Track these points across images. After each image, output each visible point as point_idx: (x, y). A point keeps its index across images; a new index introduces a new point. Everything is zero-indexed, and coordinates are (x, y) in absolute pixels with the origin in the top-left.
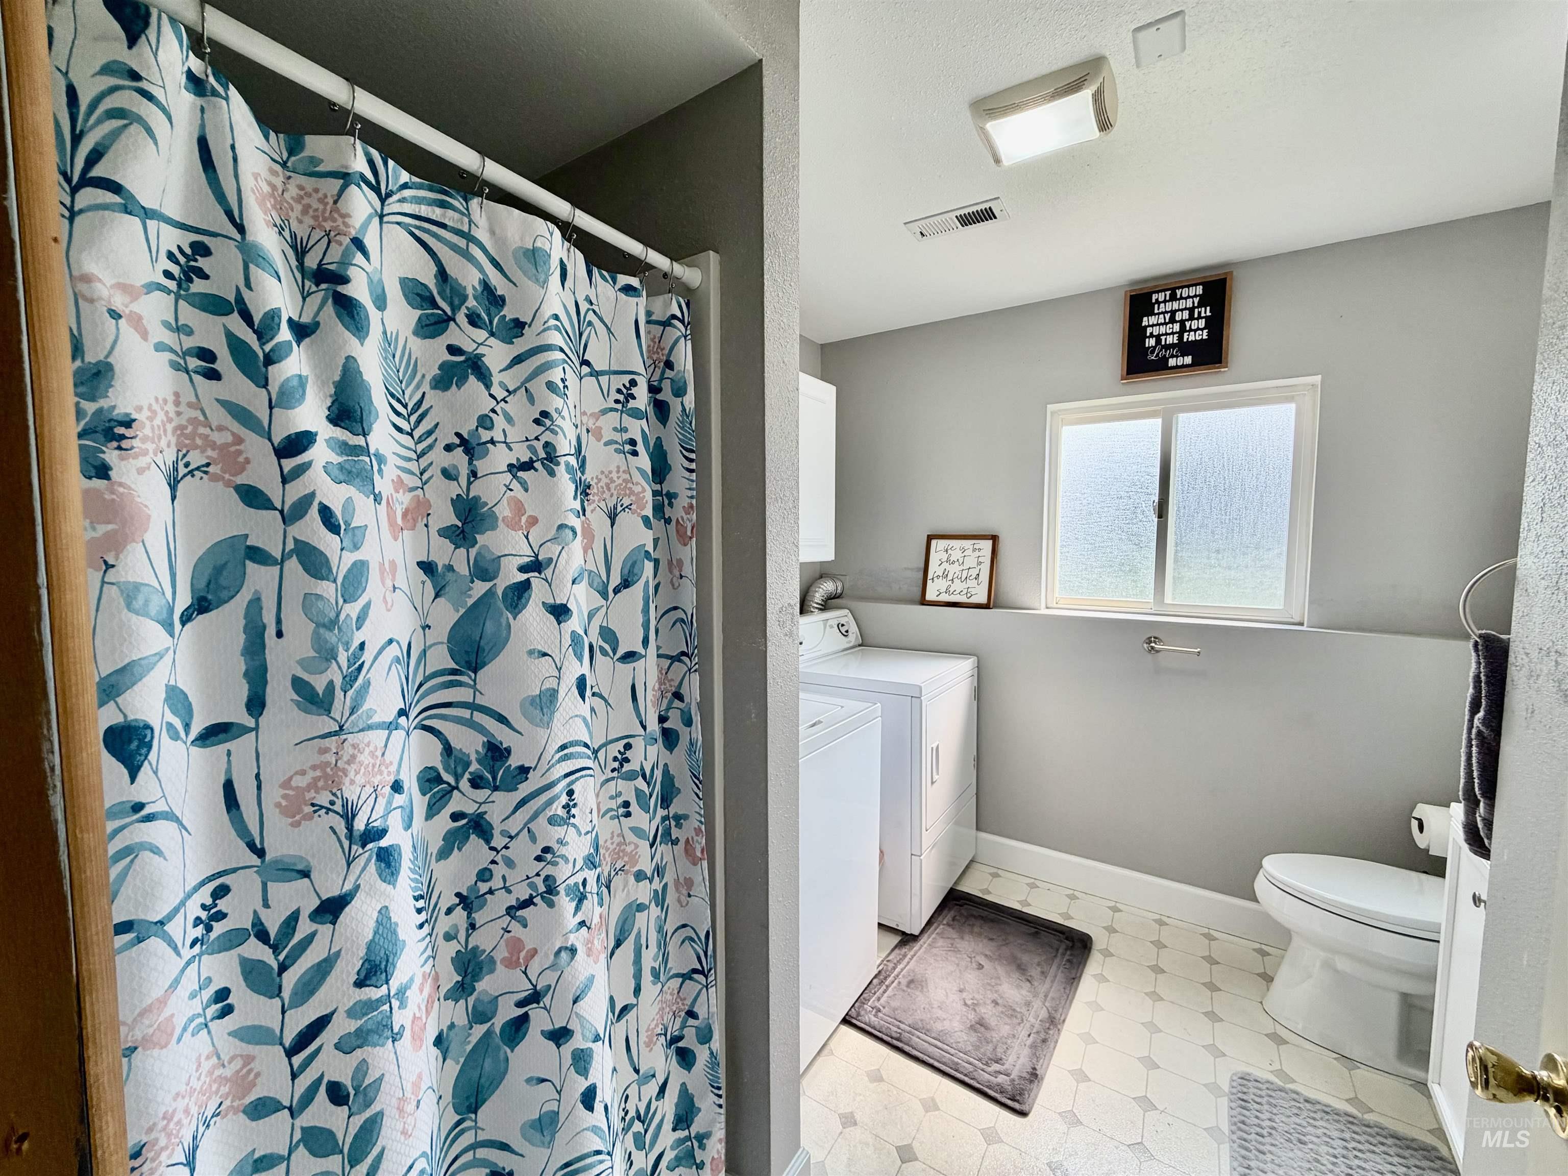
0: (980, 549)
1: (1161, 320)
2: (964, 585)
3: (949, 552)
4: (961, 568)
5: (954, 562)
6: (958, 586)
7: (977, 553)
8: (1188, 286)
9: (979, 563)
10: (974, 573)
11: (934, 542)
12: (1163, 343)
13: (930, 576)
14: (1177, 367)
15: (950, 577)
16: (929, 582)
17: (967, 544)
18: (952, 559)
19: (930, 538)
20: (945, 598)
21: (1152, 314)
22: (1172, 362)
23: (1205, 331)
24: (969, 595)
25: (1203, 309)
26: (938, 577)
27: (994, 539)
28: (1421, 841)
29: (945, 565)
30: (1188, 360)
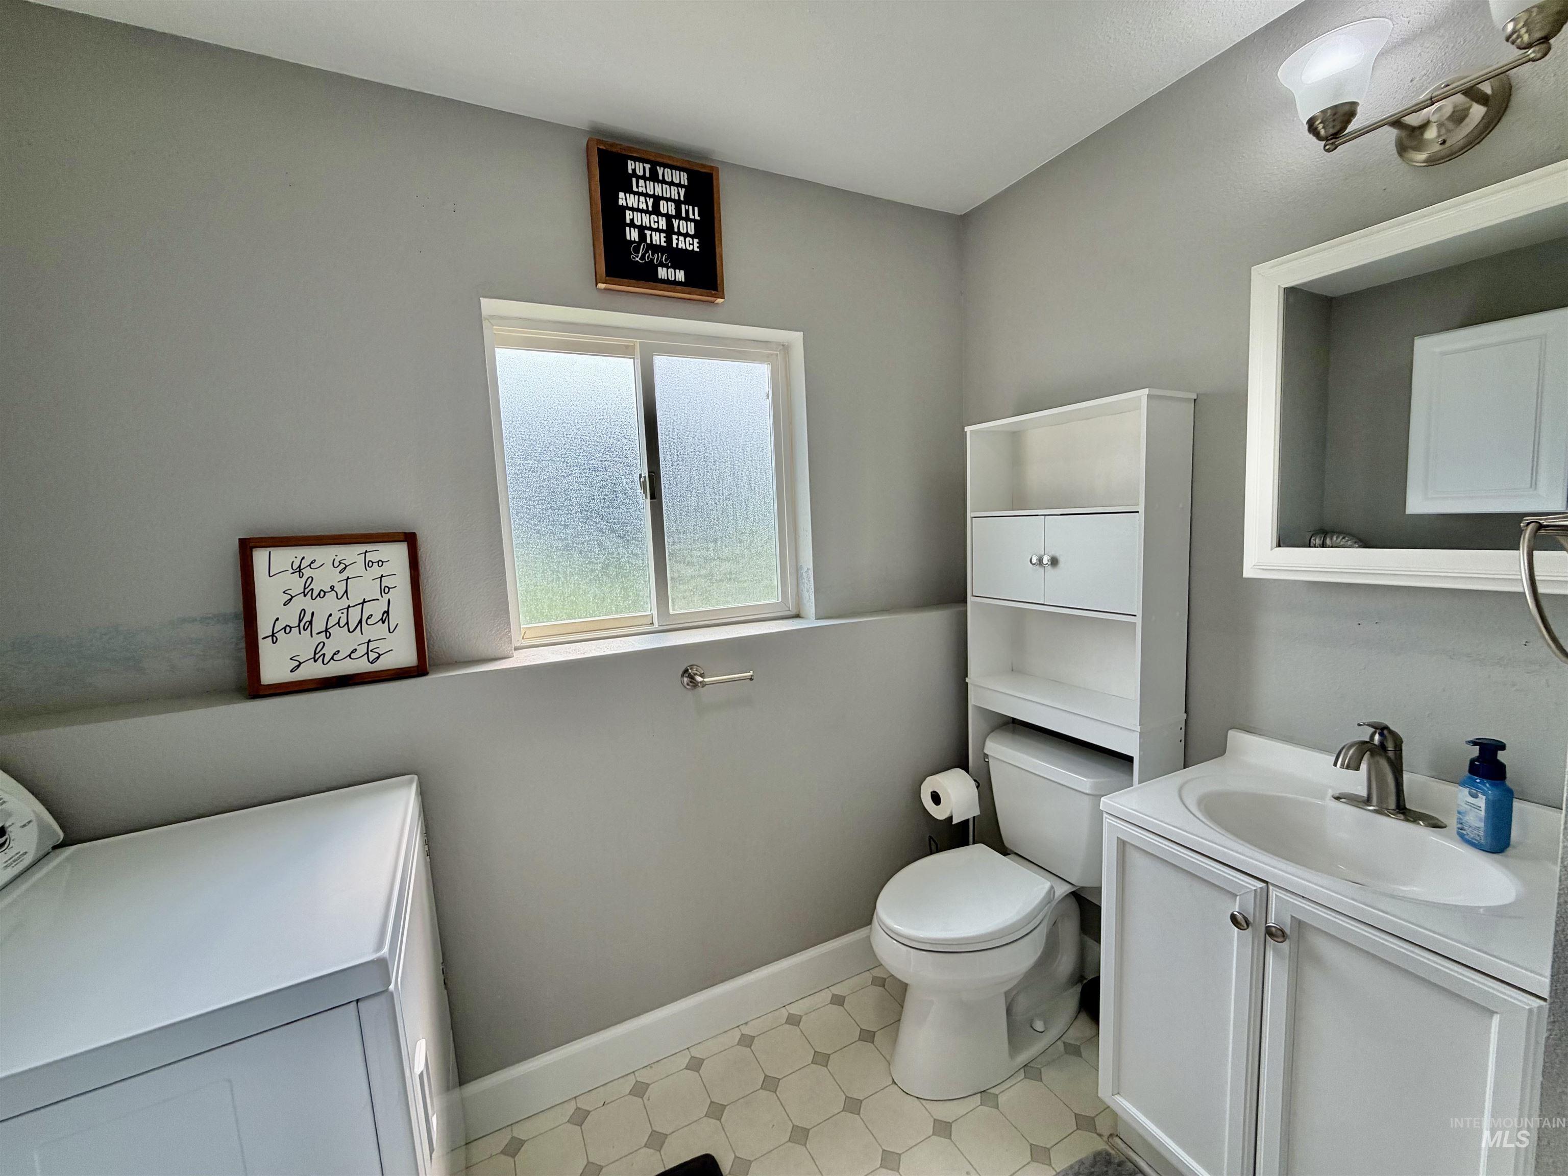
0: (381, 563)
1: (643, 206)
2: (358, 638)
3: (307, 572)
4: (344, 603)
5: (322, 594)
6: (341, 641)
7: (376, 571)
8: (672, 167)
9: (385, 590)
10: (376, 610)
11: (260, 557)
12: (649, 241)
13: (264, 627)
14: (667, 282)
15: (319, 625)
16: (265, 646)
17: (351, 553)
18: (316, 587)
19: (247, 547)
20: (313, 671)
21: (629, 190)
22: (662, 273)
23: (696, 241)
24: (372, 656)
25: (691, 208)
26: (287, 629)
27: (410, 539)
28: (939, 813)
29: (301, 603)
30: (680, 275)
